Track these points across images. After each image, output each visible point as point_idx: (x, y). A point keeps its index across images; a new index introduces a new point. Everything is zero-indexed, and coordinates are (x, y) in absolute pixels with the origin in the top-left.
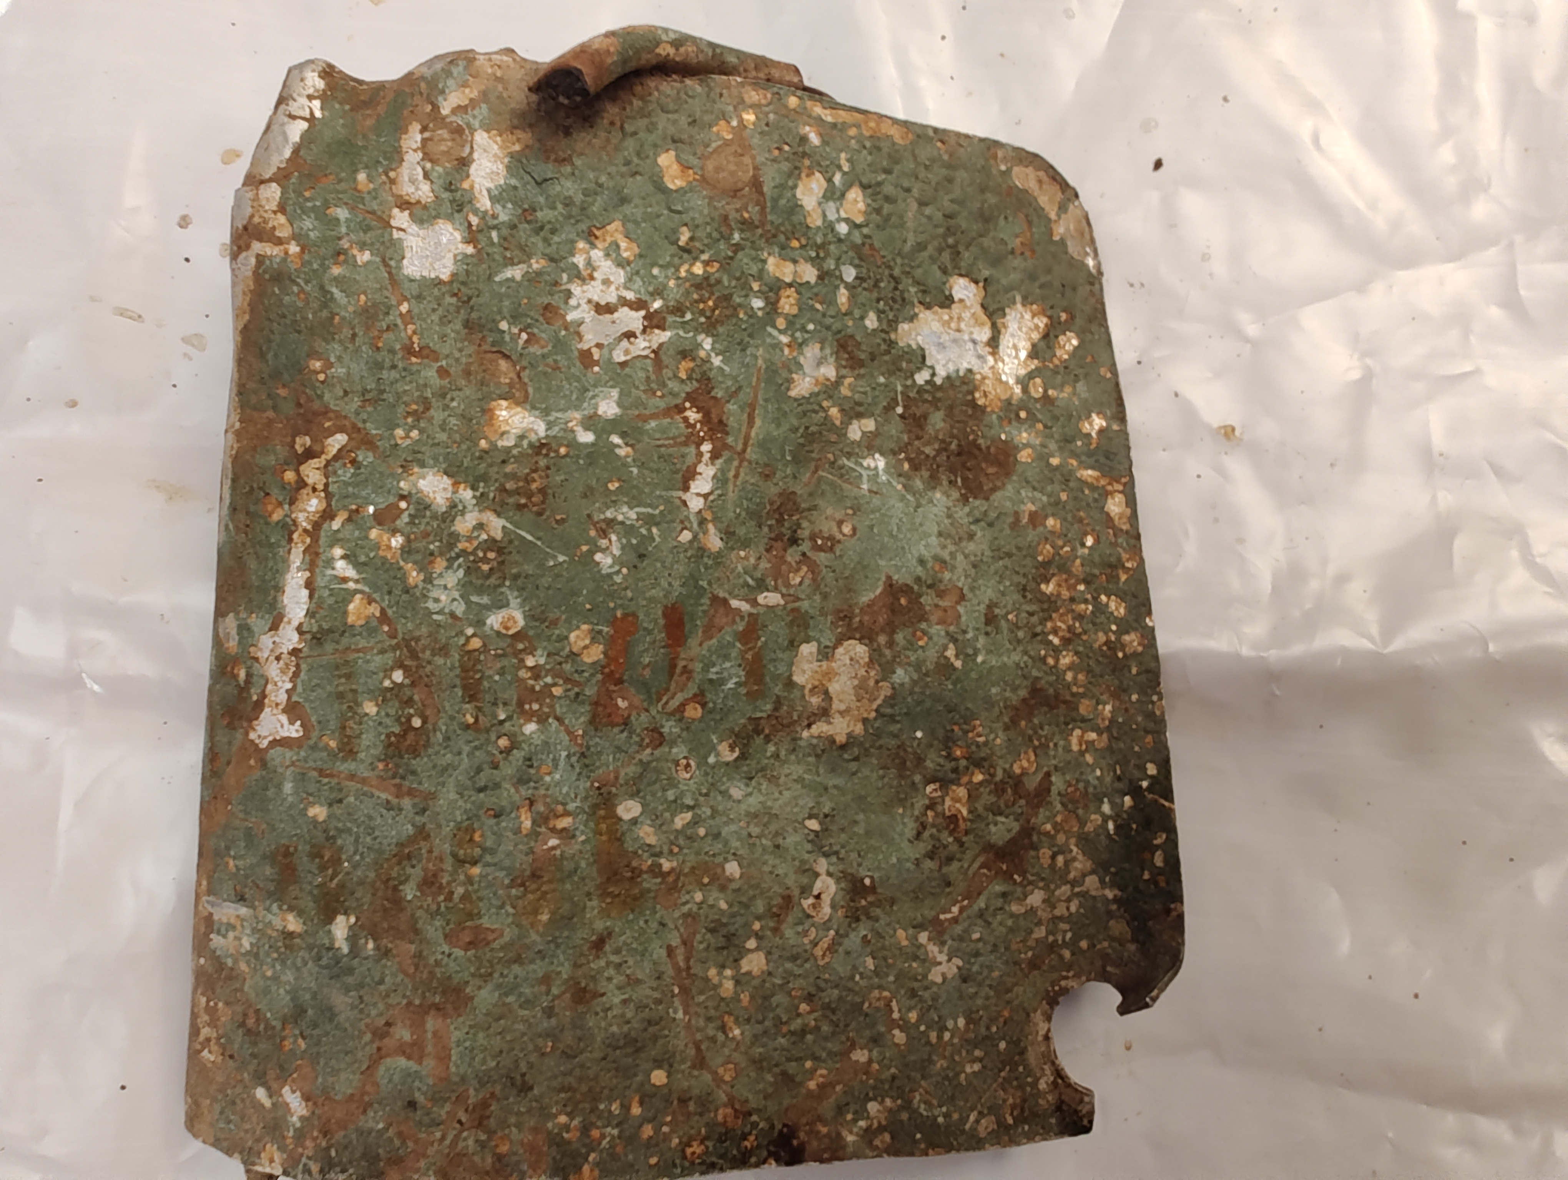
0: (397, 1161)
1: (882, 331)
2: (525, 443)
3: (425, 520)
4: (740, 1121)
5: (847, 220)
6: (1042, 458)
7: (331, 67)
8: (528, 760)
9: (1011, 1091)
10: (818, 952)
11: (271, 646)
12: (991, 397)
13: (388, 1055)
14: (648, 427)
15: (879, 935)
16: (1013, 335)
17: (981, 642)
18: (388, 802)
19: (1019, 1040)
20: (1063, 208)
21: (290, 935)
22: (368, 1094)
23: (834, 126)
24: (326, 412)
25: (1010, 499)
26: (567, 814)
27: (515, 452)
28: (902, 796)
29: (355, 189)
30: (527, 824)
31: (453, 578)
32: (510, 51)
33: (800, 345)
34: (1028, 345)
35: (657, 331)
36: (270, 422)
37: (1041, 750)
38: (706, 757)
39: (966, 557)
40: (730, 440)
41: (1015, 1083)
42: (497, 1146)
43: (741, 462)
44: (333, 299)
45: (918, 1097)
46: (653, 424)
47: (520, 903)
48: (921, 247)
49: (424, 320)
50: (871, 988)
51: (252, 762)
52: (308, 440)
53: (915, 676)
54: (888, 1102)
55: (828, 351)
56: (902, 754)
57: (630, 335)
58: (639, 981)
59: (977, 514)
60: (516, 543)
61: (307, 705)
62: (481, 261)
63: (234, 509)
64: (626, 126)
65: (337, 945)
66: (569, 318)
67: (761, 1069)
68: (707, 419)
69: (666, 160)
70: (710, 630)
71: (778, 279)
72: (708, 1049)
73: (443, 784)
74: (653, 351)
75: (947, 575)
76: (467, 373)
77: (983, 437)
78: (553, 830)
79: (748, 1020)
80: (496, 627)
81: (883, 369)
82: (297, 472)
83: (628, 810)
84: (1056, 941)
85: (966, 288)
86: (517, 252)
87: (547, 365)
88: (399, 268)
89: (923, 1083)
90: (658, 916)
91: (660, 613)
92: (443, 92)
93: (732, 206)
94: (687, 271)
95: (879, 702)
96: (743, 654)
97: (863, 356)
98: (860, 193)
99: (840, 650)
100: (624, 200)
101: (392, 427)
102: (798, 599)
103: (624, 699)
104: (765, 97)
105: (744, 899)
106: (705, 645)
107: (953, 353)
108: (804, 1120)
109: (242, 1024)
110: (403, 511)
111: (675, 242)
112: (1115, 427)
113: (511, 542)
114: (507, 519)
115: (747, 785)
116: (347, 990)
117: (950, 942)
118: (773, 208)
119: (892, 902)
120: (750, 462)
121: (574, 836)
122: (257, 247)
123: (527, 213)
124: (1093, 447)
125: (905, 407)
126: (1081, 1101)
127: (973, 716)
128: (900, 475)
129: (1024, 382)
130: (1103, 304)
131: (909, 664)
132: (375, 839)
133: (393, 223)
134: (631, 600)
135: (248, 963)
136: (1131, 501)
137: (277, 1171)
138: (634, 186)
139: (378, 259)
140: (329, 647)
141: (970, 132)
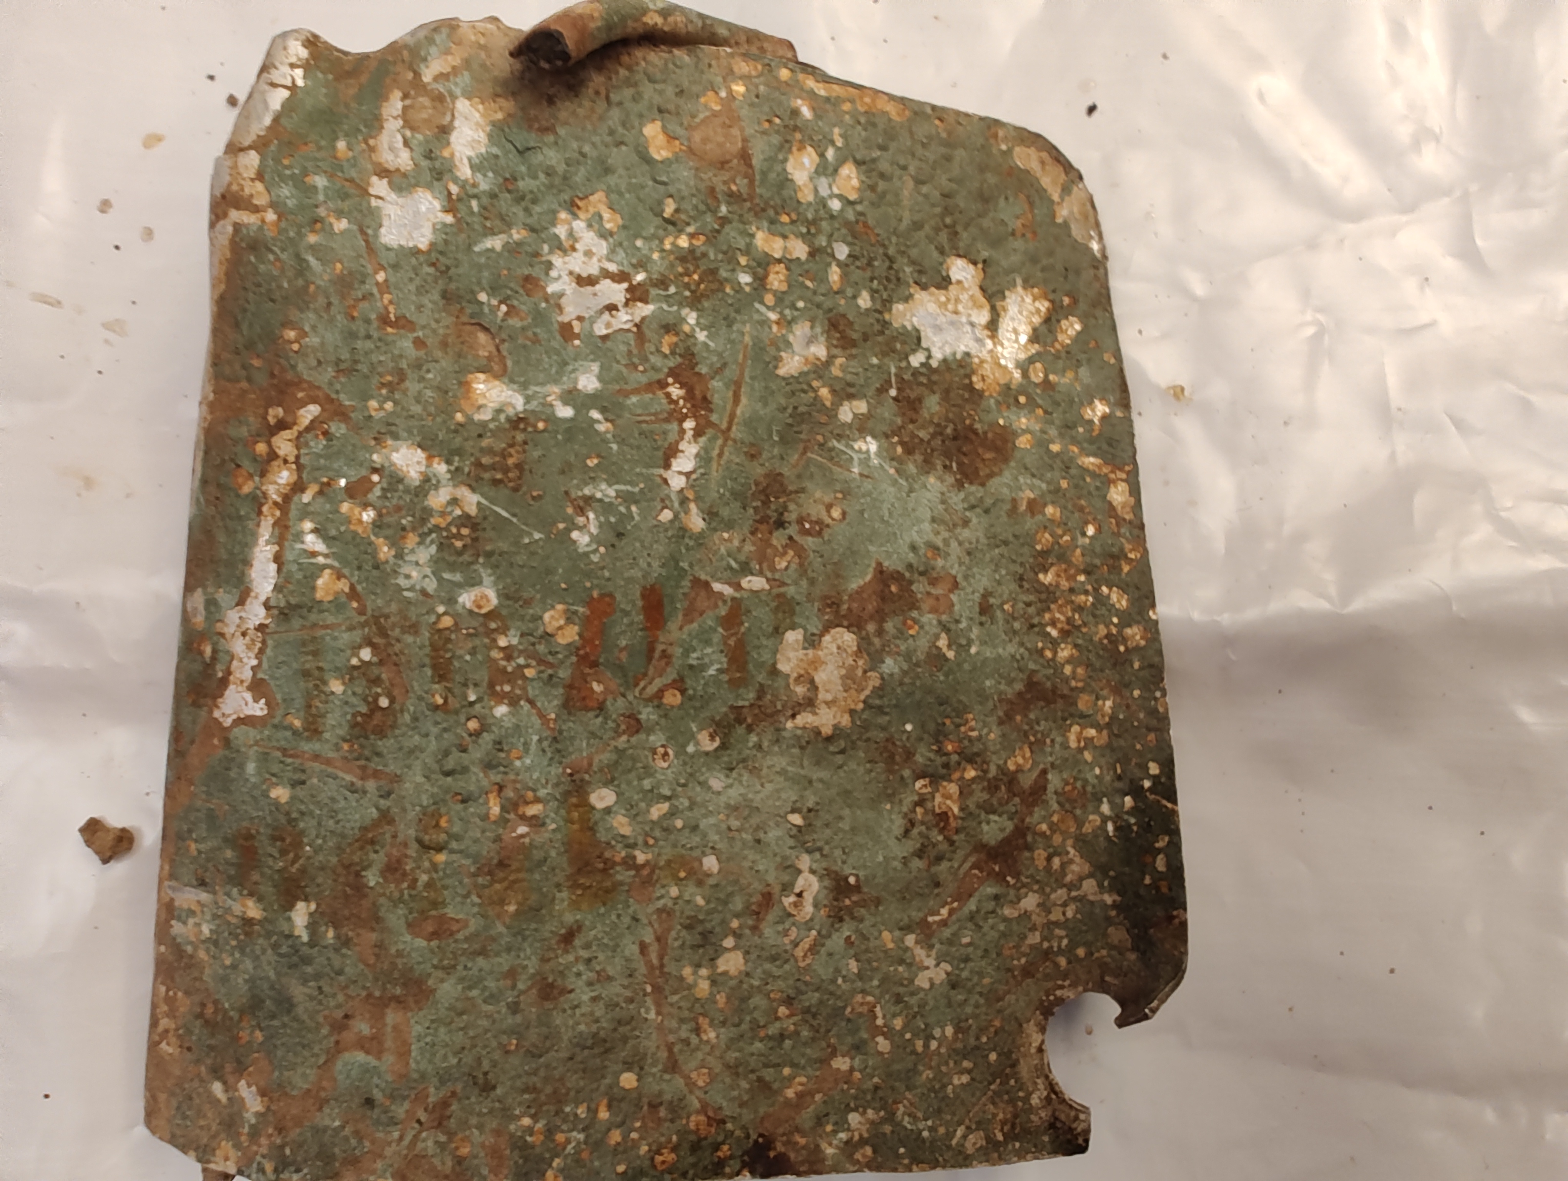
0: (353, 1161)
1: (876, 311)
2: (502, 417)
3: (396, 494)
4: (713, 1130)
5: (840, 197)
6: (1042, 443)
7: (316, 37)
8: (498, 744)
9: (1002, 1105)
10: (799, 952)
11: (238, 621)
12: (989, 381)
13: (346, 1049)
14: (628, 402)
15: (864, 938)
16: (1013, 319)
17: (975, 632)
18: (353, 784)
19: (1010, 1052)
20: (1066, 190)
21: (248, 922)
22: (324, 1089)
23: (828, 99)
24: (298, 383)
25: (1008, 486)
26: (537, 800)
27: (492, 426)
28: (890, 791)
29: (336, 158)
30: (496, 810)
31: (425, 554)
32: (494, 20)
33: (789, 323)
34: (1029, 329)
35: (639, 304)
36: (244, 392)
37: (1037, 746)
38: (684, 746)
39: (960, 544)
40: (714, 418)
41: (1006, 1097)
42: (457, 1148)
43: (726, 440)
44: (308, 267)
45: (902, 1109)
46: (634, 399)
47: (487, 892)
48: (917, 226)
49: (400, 290)
50: (854, 992)
51: (216, 741)
52: (280, 411)
53: (905, 667)
54: (870, 1113)
55: (818, 330)
56: (890, 746)
57: (611, 308)
58: (610, 979)
59: (972, 500)
60: (491, 519)
61: (272, 683)
62: (461, 230)
63: (204, 482)
64: (612, 95)
65: (297, 933)
66: (550, 290)
67: (737, 1074)
68: (690, 396)
69: (652, 130)
70: (690, 614)
71: (767, 254)
72: (681, 1051)
73: (409, 767)
74: (636, 325)
75: (940, 562)
76: (444, 345)
77: (980, 421)
78: (523, 818)
79: (723, 1023)
80: (468, 605)
81: (877, 349)
82: (269, 444)
83: (602, 799)
84: (1052, 947)
85: (964, 269)
86: (498, 222)
87: (527, 338)
88: (376, 236)
89: (908, 1095)
90: (631, 911)
91: (638, 594)
92: (425, 60)
93: (720, 178)
94: (673, 244)
95: (867, 692)
96: (725, 640)
97: (855, 336)
98: (854, 169)
99: (827, 638)
100: (608, 170)
101: (365, 397)
102: (783, 584)
103: (599, 682)
104: (756, 68)
105: (722, 896)
106: (686, 629)
107: (950, 335)
108: (780, 1130)
109: (200, 1015)
110: (375, 484)
111: (659, 214)
112: (1119, 414)
113: (485, 518)
114: (482, 495)
115: (727, 776)
116: (305, 982)
117: (937, 946)
118: (763, 181)
119: (878, 902)
120: (735, 441)
121: (543, 824)
122: (235, 215)
123: (509, 182)
124: (1095, 434)
125: (899, 389)
126: (1076, 1118)
127: (966, 709)
128: (892, 459)
129: (1024, 367)
130: (1108, 289)
131: (898, 654)
132: (337, 822)
133: (372, 191)
134: (609, 579)
135: (207, 950)
136: (1135, 490)
137: (232, 1169)
138: (618, 157)
139: (355, 228)
140: (296, 623)
141: (970, 111)
